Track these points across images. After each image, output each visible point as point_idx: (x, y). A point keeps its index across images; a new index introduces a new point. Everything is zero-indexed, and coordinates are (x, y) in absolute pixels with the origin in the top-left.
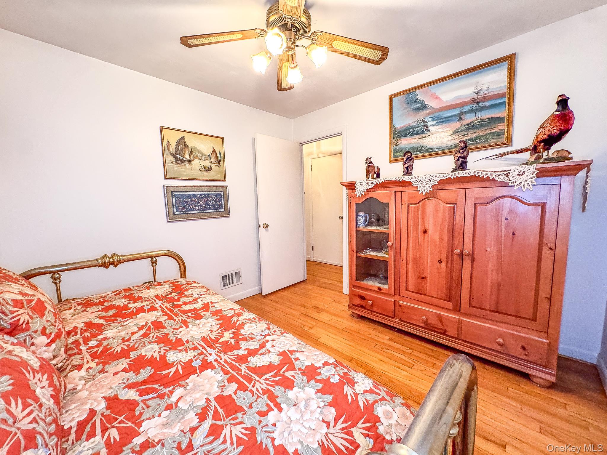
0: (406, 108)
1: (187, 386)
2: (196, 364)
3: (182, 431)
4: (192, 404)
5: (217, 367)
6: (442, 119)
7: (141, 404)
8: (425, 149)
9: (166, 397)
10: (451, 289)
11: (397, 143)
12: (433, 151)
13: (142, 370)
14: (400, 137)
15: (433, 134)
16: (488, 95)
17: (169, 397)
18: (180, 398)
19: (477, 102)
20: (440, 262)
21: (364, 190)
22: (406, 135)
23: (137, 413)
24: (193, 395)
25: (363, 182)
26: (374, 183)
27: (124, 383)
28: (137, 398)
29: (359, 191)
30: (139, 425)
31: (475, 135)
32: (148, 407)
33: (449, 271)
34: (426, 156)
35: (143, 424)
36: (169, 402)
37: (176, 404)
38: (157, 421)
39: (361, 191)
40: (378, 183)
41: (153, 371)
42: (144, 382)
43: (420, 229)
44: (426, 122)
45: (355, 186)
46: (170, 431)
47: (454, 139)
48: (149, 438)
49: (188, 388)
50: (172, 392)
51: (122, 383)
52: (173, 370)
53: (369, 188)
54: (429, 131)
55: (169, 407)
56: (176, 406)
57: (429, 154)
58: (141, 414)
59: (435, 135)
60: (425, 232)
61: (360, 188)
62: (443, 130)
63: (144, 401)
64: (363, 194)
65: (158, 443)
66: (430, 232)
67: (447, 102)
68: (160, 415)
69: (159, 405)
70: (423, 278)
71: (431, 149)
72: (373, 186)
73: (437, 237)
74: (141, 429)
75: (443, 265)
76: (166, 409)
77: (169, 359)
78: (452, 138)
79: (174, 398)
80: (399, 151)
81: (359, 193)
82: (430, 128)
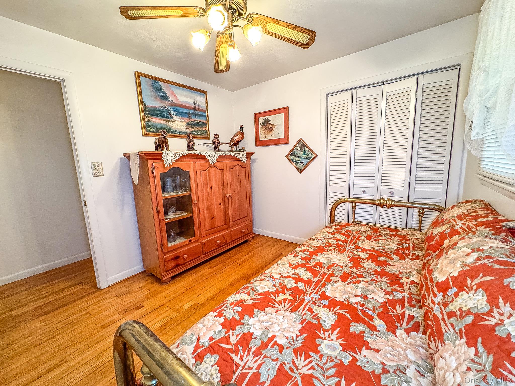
0: (153, 91)
1: (347, 298)
2: (326, 302)
3: (370, 285)
4: (355, 288)
5: (321, 291)
6: (180, 112)
7: (377, 312)
8: (171, 130)
9: (361, 303)
10: (226, 217)
11: (149, 119)
12: (176, 134)
13: (357, 332)
14: (151, 115)
15: (175, 121)
16: (200, 108)
17: (360, 302)
18: (357, 296)
19: (196, 110)
20: (220, 204)
21: (172, 160)
22: (156, 115)
23: (382, 309)
24: (350, 291)
25: (170, 153)
26: (180, 154)
27: (376, 335)
28: (376, 317)
29: (167, 161)
30: (385, 302)
31: (196, 129)
32: (374, 307)
33: (224, 207)
34: (172, 136)
35: (383, 301)
36: (363, 300)
37: (361, 296)
38: (376, 297)
39: (168, 161)
40: (184, 155)
41: (352, 324)
42: (365, 322)
43: (209, 187)
44: (170, 110)
45: (162, 156)
46: (374, 289)
47: (187, 129)
48: (384, 294)
49: (347, 296)
50: (357, 303)
51: (378, 337)
52: (341, 311)
53: (176, 159)
54: (173, 118)
55: (365, 298)
56: (362, 294)
57: (174, 135)
58: (380, 307)
59: (176, 122)
60: (212, 188)
61: (168, 158)
62: (181, 121)
63: (374, 312)
64: (171, 164)
65: (383, 289)
66: (214, 188)
67: (181, 102)
68: (373, 298)
69: (368, 303)
70: (213, 218)
71: (176, 132)
72: (179, 157)
73: (217, 190)
74: (385, 300)
75: (222, 205)
76: (367, 298)
77: (334, 319)
78: (186, 128)
79: (359, 299)
80: (152, 127)
81: (167, 163)
82: (173, 116)
